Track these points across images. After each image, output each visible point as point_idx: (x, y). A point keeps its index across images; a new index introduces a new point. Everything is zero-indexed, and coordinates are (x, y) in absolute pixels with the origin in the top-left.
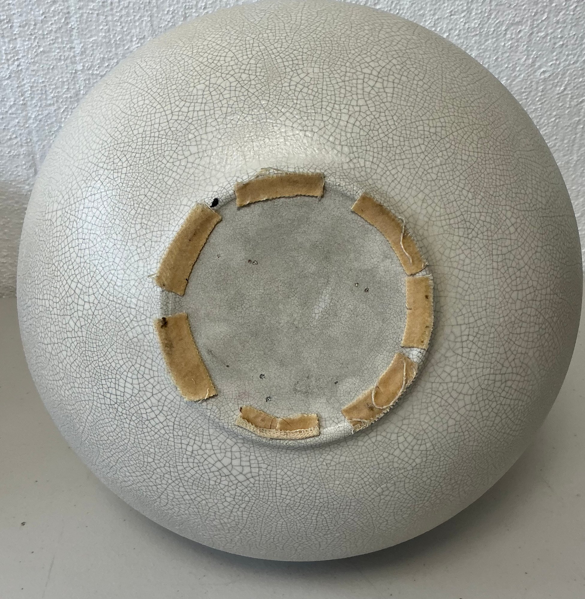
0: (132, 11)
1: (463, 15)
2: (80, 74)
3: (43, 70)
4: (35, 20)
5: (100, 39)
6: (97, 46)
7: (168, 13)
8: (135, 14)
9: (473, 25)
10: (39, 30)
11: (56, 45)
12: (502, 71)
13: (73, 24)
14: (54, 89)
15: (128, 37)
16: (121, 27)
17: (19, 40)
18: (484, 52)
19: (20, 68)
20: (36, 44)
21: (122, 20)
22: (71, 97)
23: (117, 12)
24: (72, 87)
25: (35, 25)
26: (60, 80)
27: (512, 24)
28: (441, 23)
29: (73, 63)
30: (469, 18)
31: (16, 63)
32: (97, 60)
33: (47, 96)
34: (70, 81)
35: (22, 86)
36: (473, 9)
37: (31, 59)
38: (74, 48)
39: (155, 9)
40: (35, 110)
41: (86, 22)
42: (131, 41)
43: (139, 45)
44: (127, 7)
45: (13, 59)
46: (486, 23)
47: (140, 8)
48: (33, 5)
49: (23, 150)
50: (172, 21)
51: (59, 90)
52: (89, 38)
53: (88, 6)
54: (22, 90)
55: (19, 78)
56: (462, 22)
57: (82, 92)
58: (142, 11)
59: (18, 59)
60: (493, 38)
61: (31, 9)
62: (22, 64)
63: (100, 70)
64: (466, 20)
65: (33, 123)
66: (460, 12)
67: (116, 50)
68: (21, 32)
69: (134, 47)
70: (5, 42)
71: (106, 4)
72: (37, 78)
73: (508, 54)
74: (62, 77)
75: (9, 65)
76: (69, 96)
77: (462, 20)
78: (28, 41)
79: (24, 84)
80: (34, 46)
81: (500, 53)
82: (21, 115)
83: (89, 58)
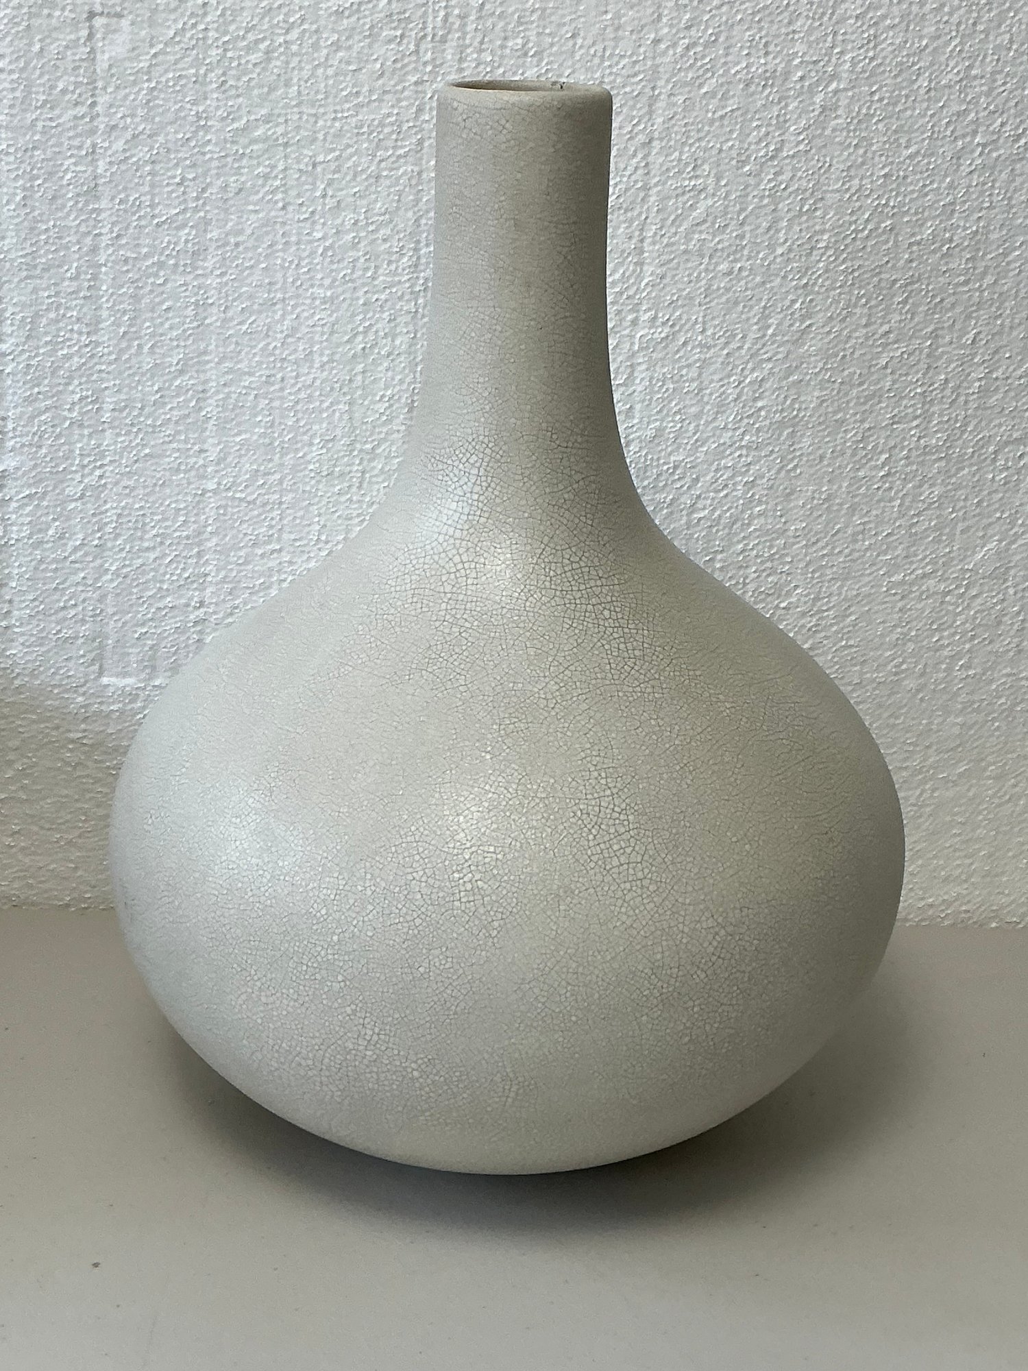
0: (318, 393)
1: (915, 423)
2: (210, 497)
3: (145, 487)
4: (142, 400)
5: (255, 437)
7: (380, 400)
8: (323, 398)
9: (934, 441)
10: (147, 418)
11: (175, 445)
12: (990, 524)
14: (159, 521)
15: (306, 437)
16: (295, 419)
17: (108, 433)
18: (956, 490)
19: (103, 482)
20: (138, 441)
21: (299, 407)
22: (188, 537)
23: (290, 394)
24: (193, 519)
25: (142, 409)
26: (173, 506)
27: (1007, 443)
28: (875, 437)
29: (202, 477)
30: (927, 428)
31: (98, 473)
32: (246, 474)
33: (145, 532)
34: (190, 508)
35: (101, 513)
36: (934, 413)
37: (126, 467)
38: (207, 451)
39: (359, 392)
40: (118, 557)
41: (235, 407)
42: (311, 444)
43: (324, 451)
44: (310, 386)
45: (93, 465)
46: (959, 439)
47: (332, 389)
48: (143, 374)
49: (83, 630)
50: (388, 413)
52: (234, 435)
53: (240, 381)
54: (102, 519)
55: (98, 498)
56: (913, 435)
57: (209, 529)
58: (336, 394)
59: (102, 466)
60: (971, 465)
61: (139, 382)
62: (107, 474)
63: (249, 490)
64: (920, 432)
65: (112, 580)
66: (910, 416)
67: (281, 458)
68: (114, 419)
69: (314, 454)
70: (82, 436)
71: (273, 379)
72: (130, 501)
73: (1001, 495)
74: (176, 501)
75: (82, 476)
76: (185, 534)
77: (912, 433)
78: (125, 434)
79: (107, 511)
80: (133, 444)
81: (986, 493)
82: (92, 565)
83: (230, 470)
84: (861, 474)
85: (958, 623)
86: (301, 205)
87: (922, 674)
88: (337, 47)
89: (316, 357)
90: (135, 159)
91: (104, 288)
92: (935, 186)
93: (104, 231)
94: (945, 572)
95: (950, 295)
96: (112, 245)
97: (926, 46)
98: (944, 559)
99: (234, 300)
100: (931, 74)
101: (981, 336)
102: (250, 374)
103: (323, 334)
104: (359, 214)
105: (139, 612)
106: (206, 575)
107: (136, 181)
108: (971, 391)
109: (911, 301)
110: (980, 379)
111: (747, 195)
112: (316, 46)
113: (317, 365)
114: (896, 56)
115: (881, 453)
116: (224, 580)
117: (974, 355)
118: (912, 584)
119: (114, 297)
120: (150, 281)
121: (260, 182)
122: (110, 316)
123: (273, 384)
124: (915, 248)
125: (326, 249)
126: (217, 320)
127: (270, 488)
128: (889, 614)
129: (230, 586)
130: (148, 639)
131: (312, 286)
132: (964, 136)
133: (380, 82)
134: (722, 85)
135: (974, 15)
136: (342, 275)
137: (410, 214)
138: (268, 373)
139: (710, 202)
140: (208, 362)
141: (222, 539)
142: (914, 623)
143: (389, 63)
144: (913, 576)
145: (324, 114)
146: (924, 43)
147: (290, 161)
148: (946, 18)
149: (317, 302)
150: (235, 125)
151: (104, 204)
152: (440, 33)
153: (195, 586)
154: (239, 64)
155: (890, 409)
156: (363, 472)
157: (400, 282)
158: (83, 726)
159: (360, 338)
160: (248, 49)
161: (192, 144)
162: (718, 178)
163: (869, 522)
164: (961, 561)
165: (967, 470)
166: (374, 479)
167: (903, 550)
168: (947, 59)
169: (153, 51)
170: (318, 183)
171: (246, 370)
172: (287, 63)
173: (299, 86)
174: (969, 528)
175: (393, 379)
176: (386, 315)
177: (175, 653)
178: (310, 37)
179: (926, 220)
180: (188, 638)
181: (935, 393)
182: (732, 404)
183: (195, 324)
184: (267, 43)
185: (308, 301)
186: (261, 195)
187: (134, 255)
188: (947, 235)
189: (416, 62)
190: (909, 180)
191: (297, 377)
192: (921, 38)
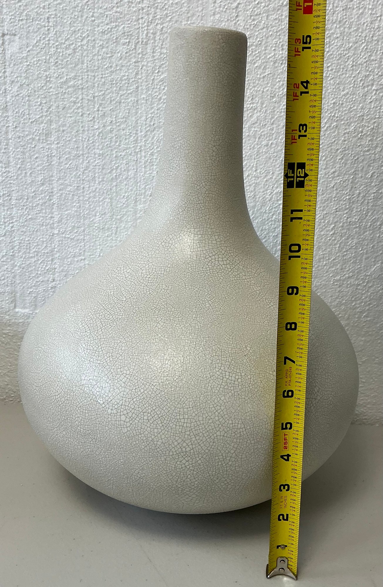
0: (98, 194)
1: (345, 212)
2: (56, 237)
3: (30, 232)
4: (28, 196)
5: (73, 212)
6: (70, 217)
7: (123, 198)
8: (100, 196)
9: (354, 220)
10: (30, 203)
11: (41, 215)
12: (378, 256)
13: (54, 200)
14: (36, 246)
15: (93, 213)
16: (88, 205)
17: (14, 209)
18: (363, 241)
19: (13, 229)
20: (26, 212)
21: (90, 200)
22: (47, 253)
23: (86, 194)
24: (49, 246)
25: (27, 199)
26: (41, 240)
28: (329, 217)
29: (52, 228)
30: (351, 214)
31: (11, 225)
32: (69, 228)
33: (30, 250)
34: (48, 241)
35: (13, 242)
36: (354, 207)
37: (22, 223)
38: (54, 217)
39: (115, 194)
40: (20, 260)
41: (65, 199)
42: (96, 216)
43: (101, 218)
44: (95, 191)
45: (8, 223)
46: (365, 219)
47: (103, 193)
48: (27, 185)
49: (8, 289)
50: (126, 203)
51: (40, 247)
52: (65, 211)
53: (67, 188)
54: (13, 244)
55: (11, 236)
56: (345, 217)
57: (56, 250)
58: (105, 195)
59: (12, 223)
60: (370, 230)
61: (26, 188)
62: (15, 226)
63: (71, 234)
64: (348, 216)
65: (18, 270)
66: (343, 209)
67: (84, 220)
68: (17, 203)
69: (97, 220)
70: (4, 210)
71: (79, 188)
72: (24, 237)
74: (42, 238)
75: (5, 226)
76: (46, 251)
78: (21, 210)
79: (15, 241)
80: (25, 214)
81: (376, 242)
82: (10, 263)
83: (63, 225)
84: (322, 233)
85: (363, 298)
86: (89, 114)
87: (348, 319)
88: (102, 46)
89: (97, 179)
90: (22, 95)
91: (11, 149)
92: (355, 108)
93: (10, 125)
94: (358, 276)
95: (361, 156)
96: (14, 131)
97: (352, 46)
98: (358, 270)
99: (63, 154)
100: (354, 59)
101: (375, 174)
102: (70, 185)
103: (99, 169)
104: (113, 118)
105: (29, 283)
106: (55, 269)
107: (22, 104)
108: (370, 198)
109: (344, 158)
110: (374, 193)
111: (274, 111)
112: (94, 47)
113: (97, 182)
114: (338, 51)
115: (331, 224)
116: (62, 271)
117: (372, 182)
118: (344, 281)
119: (15, 153)
120: (29, 146)
121: (72, 104)
122: (14, 160)
123: (80, 190)
124: (346, 135)
125: (99, 133)
126: (56, 163)
127: (79, 234)
128: (334, 293)
129: (65, 273)
130: (33, 294)
131: (94, 149)
132: (368, 86)
133: (121, 62)
134: (264, 62)
135: (372, 33)
136: (106, 144)
137: (134, 119)
138: (78, 185)
139: (259, 114)
140: (53, 180)
141: (61, 254)
142: (345, 297)
143: (124, 53)
144: (344, 277)
145: (98, 75)
146: (351, 45)
147: (84, 95)
148: (360, 34)
149: (97, 156)
150: (62, 80)
151: (10, 113)
152: (145, 41)
153: (51, 273)
154: (63, 54)
155: (335, 206)
156: (117, 228)
157: (130, 147)
158: (9, 328)
159: (114, 171)
160: (67, 48)
161: (45, 88)
162: (262, 104)
163: (326, 254)
164: (365, 271)
165: (368, 232)
166: (122, 231)
167: (340, 266)
168: (361, 52)
169: (28, 49)
170: (96, 105)
171: (69, 184)
172: (82, 54)
173: (87, 64)
174: (368, 258)
175: (128, 189)
176: (124, 162)
177: (44, 300)
178: (91, 43)
179: (351, 123)
180: (49, 294)
181: (354, 199)
182: (268, 202)
183: (48, 164)
184: (74, 46)
185: (93, 155)
186: (72, 110)
187: (22, 135)
188: (360, 130)
189: (135, 53)
190: (344, 105)
191: (89, 187)
192: (349, 43)
